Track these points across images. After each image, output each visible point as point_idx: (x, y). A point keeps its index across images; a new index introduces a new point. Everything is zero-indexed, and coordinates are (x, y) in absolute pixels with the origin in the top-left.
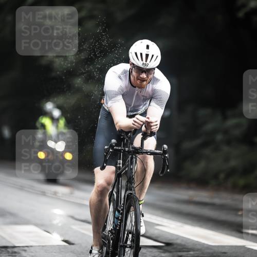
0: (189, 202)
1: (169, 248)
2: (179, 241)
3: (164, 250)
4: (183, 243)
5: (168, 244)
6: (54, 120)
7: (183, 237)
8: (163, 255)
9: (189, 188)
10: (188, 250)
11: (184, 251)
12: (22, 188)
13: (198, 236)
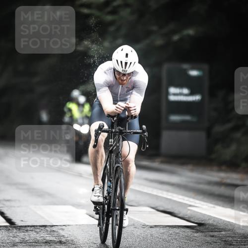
0: (220, 184)
1: (201, 228)
2: (211, 222)
3: (197, 230)
4: (215, 223)
5: (200, 224)
6: (80, 106)
7: (214, 217)
8: (196, 235)
9: (220, 170)
10: (220, 230)
11: (216, 231)
12: (59, 170)
13: (229, 217)
